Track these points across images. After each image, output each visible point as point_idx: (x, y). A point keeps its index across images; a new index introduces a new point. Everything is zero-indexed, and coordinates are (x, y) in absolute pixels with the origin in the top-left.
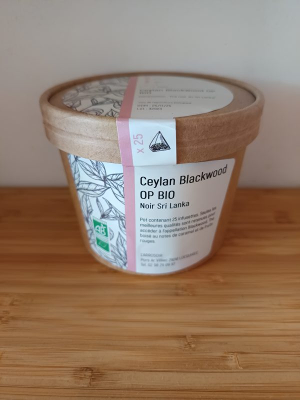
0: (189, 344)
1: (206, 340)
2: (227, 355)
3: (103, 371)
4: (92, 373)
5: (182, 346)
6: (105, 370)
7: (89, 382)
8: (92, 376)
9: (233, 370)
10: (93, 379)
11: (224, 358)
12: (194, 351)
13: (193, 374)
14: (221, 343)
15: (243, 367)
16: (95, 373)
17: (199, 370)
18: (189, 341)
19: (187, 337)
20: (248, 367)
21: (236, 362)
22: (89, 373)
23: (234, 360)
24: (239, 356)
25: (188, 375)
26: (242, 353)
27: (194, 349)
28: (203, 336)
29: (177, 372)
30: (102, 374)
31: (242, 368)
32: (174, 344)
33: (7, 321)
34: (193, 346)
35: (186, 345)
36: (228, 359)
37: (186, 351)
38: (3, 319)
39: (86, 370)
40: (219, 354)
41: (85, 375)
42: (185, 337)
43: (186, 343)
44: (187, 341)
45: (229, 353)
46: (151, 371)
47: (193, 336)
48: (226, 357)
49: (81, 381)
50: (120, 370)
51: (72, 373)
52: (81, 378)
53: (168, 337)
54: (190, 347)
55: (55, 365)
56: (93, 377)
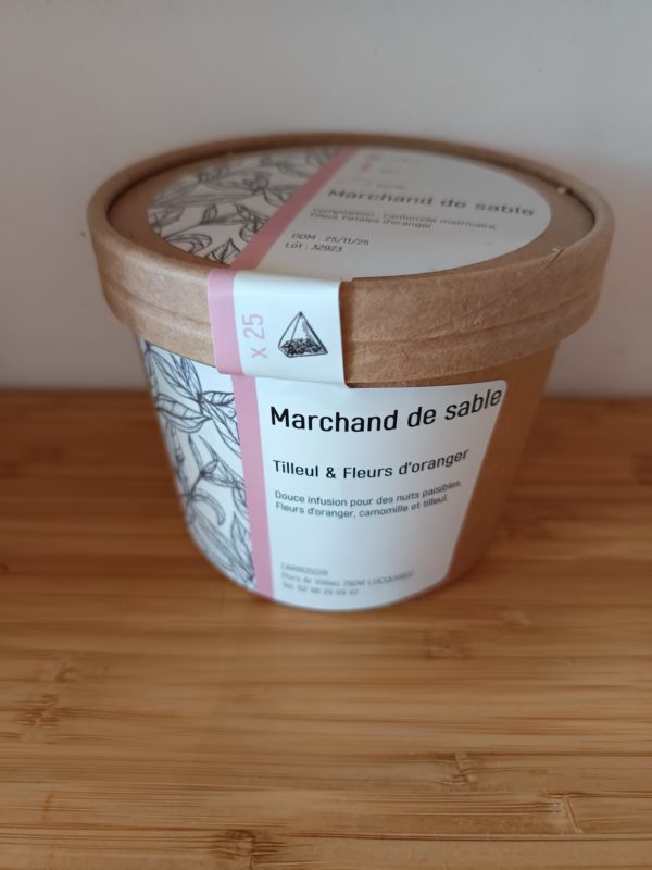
0: (463, 774)
1: (499, 765)
2: (549, 801)
3: (278, 839)
4: (254, 842)
5: (448, 777)
6: (282, 835)
7: (248, 864)
8: (253, 851)
9: (562, 836)
10: (258, 859)
11: (541, 808)
12: (476, 790)
13: (476, 845)
14: (533, 772)
15: (583, 829)
16: (260, 843)
17: (488, 836)
18: (462, 767)
19: (457, 758)
20: (595, 828)
21: (567, 816)
22: (246, 845)
23: (563, 812)
24: (574, 802)
25: (465, 846)
26: (580, 795)
27: (474, 787)
28: (492, 754)
29: (441, 839)
30: (277, 845)
31: (581, 831)
32: (430, 773)
33: (53, 720)
34: (471, 778)
35: (456, 777)
36: (551, 809)
37: (458, 790)
38: (45, 715)
39: (240, 837)
40: (529, 797)
41: (238, 848)
42: (452, 757)
43: (457, 773)
44: (458, 768)
45: (551, 794)
46: (383, 838)
47: (470, 755)
48: (545, 805)
49: (231, 861)
50: (314, 836)
51: (210, 844)
52: (230, 856)
53: (416, 757)
54: (466, 780)
55: (173, 826)
56: (256, 853)
